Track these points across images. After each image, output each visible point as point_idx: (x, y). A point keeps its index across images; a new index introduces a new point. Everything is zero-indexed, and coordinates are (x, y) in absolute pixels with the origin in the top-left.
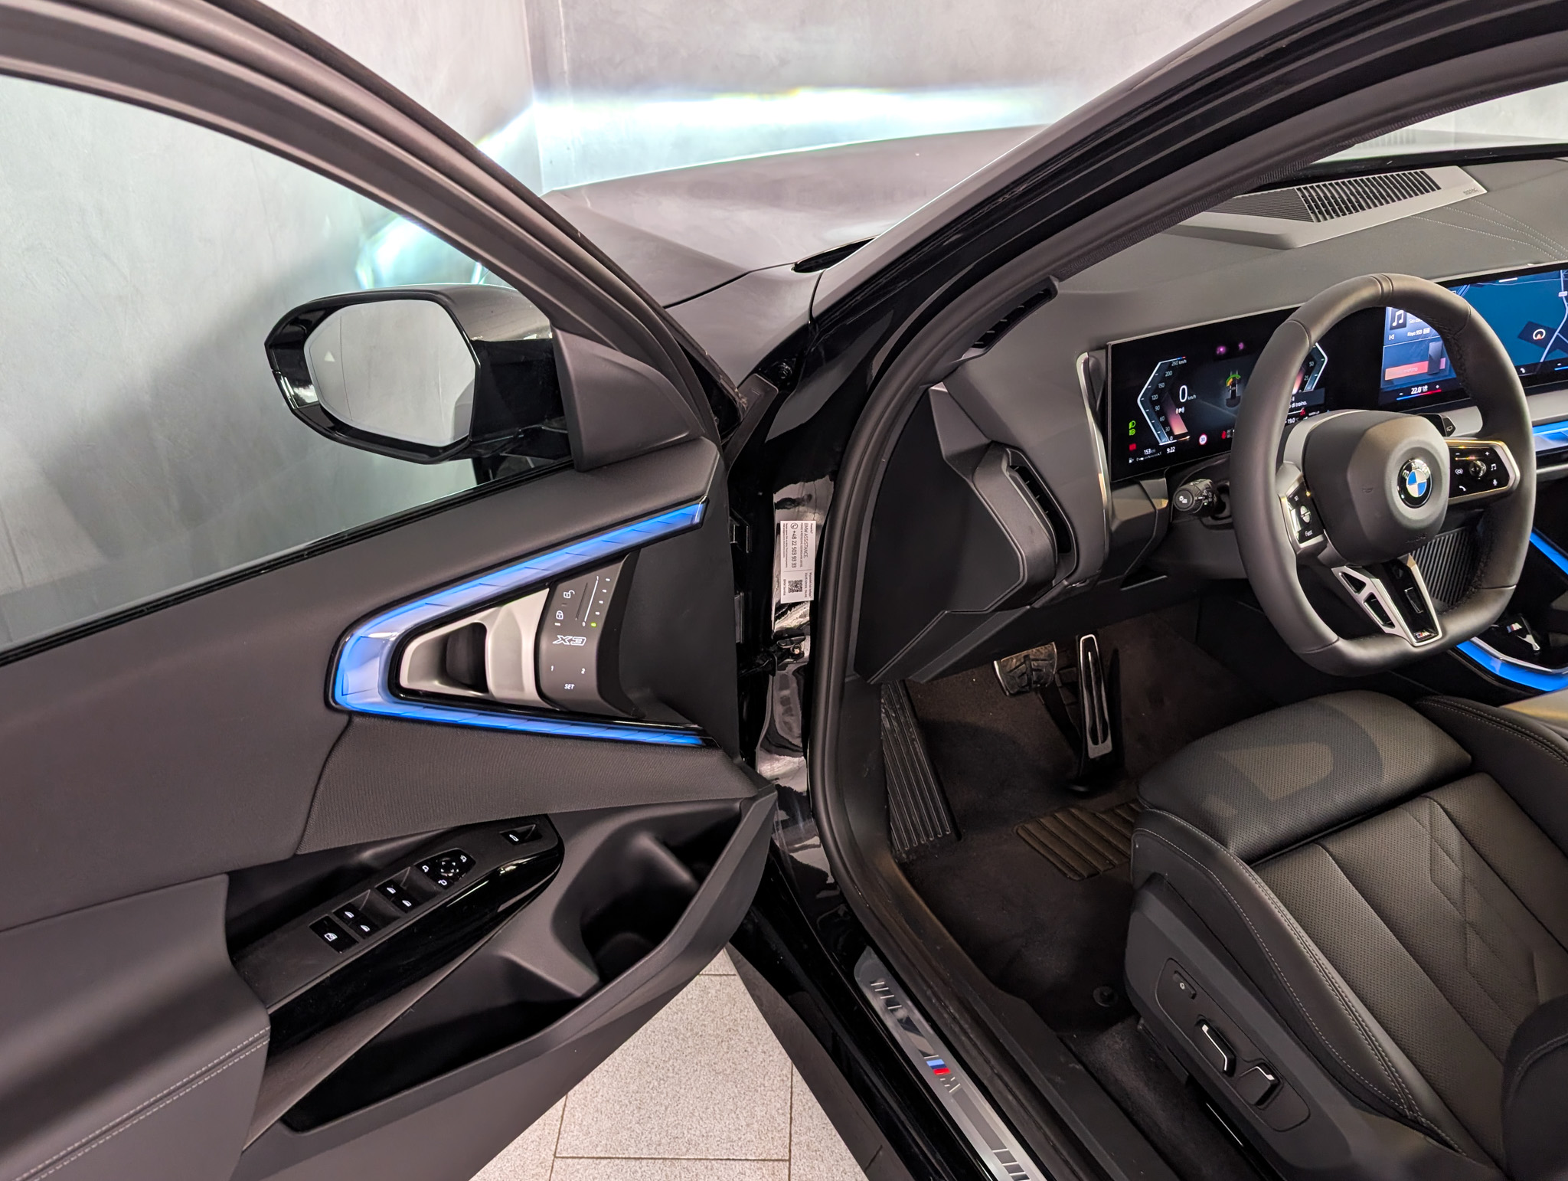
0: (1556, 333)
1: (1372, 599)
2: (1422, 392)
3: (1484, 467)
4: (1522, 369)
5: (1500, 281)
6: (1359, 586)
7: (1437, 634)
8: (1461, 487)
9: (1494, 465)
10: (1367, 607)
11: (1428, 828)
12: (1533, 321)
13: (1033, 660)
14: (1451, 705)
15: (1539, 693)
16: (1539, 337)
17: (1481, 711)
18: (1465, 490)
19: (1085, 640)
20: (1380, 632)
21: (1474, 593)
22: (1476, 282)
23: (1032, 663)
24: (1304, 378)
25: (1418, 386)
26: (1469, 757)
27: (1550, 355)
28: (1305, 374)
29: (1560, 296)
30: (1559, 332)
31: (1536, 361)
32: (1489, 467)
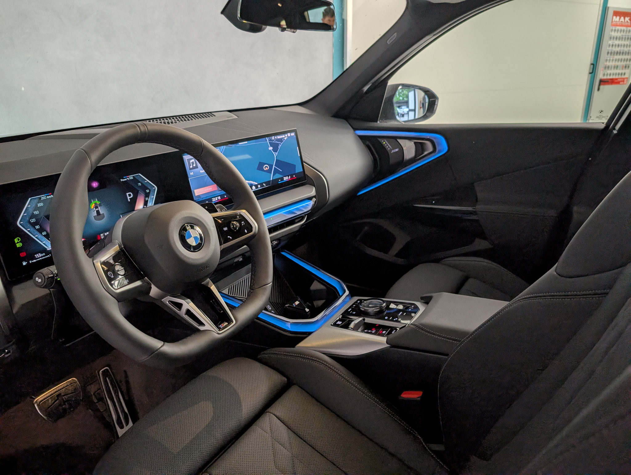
0: (274, 166)
1: (189, 312)
2: (218, 200)
3: (238, 224)
4: (264, 184)
5: (240, 144)
6: (179, 306)
7: (232, 322)
8: (228, 237)
9: (243, 222)
10: (187, 318)
11: (269, 432)
12: (261, 162)
13: (64, 396)
14: (272, 353)
15: (310, 333)
16: (266, 169)
17: (286, 352)
18: (231, 238)
19: (102, 371)
20: (198, 330)
21: (252, 293)
22: (228, 145)
23: (64, 397)
24: (145, 199)
25: (215, 197)
26: (286, 379)
27: (274, 177)
28: (146, 197)
29: (270, 149)
30: (275, 166)
31: (269, 180)
32: (240, 224)
